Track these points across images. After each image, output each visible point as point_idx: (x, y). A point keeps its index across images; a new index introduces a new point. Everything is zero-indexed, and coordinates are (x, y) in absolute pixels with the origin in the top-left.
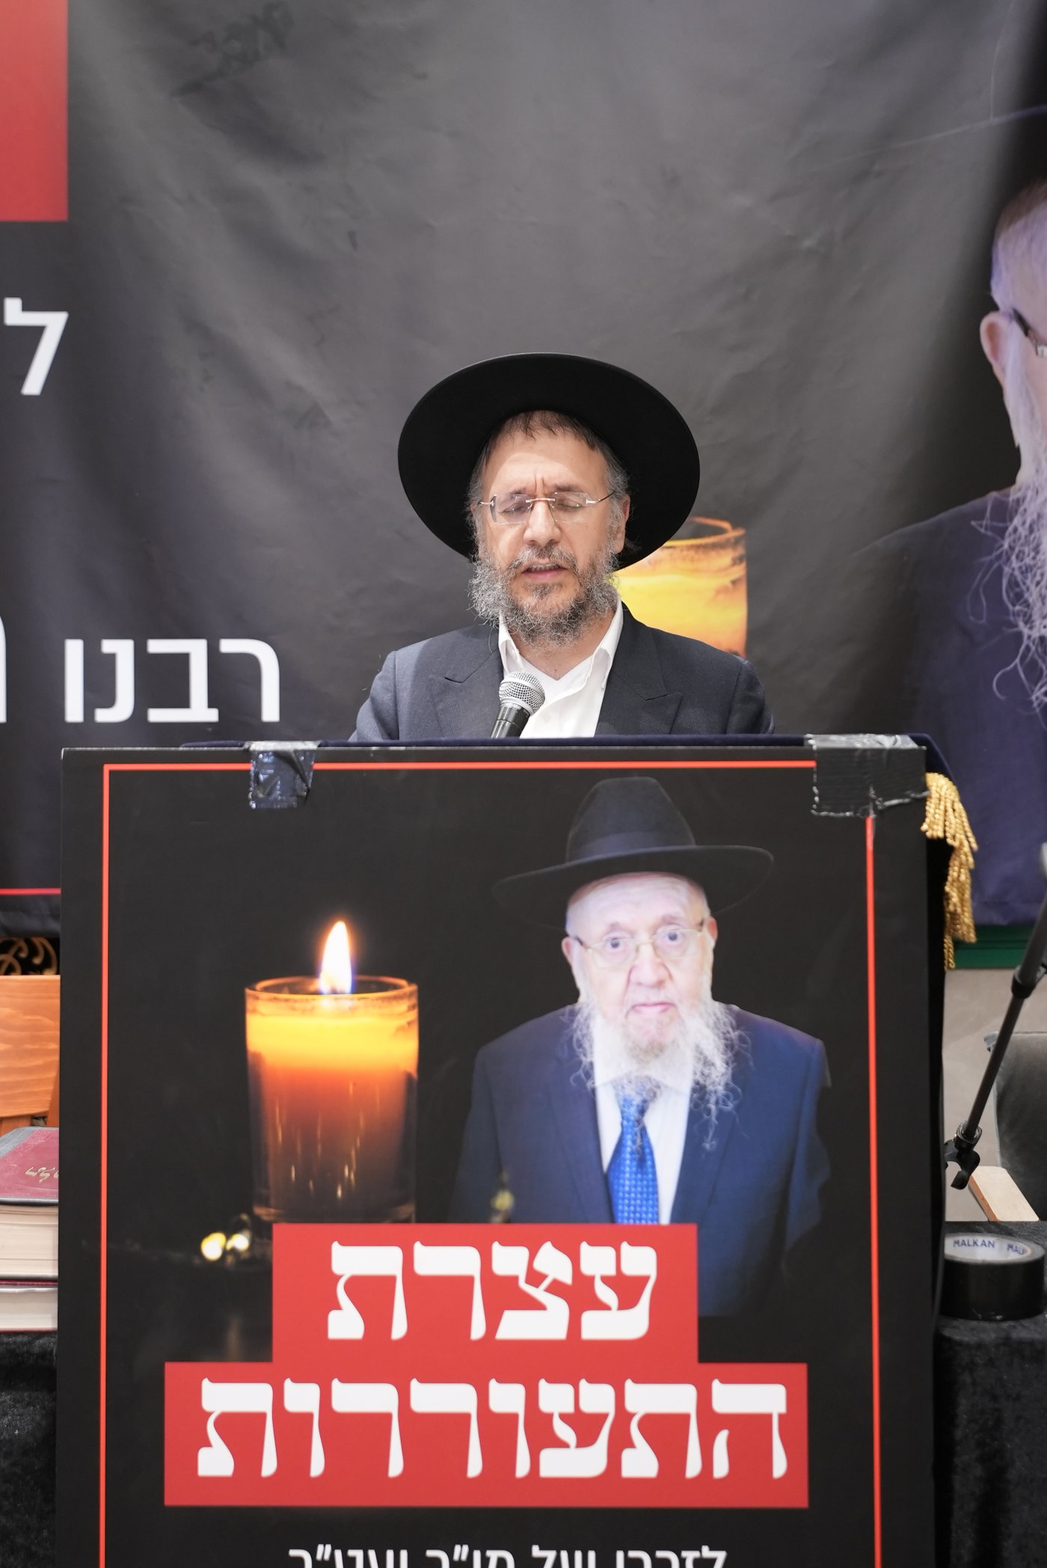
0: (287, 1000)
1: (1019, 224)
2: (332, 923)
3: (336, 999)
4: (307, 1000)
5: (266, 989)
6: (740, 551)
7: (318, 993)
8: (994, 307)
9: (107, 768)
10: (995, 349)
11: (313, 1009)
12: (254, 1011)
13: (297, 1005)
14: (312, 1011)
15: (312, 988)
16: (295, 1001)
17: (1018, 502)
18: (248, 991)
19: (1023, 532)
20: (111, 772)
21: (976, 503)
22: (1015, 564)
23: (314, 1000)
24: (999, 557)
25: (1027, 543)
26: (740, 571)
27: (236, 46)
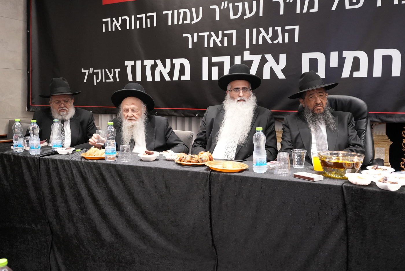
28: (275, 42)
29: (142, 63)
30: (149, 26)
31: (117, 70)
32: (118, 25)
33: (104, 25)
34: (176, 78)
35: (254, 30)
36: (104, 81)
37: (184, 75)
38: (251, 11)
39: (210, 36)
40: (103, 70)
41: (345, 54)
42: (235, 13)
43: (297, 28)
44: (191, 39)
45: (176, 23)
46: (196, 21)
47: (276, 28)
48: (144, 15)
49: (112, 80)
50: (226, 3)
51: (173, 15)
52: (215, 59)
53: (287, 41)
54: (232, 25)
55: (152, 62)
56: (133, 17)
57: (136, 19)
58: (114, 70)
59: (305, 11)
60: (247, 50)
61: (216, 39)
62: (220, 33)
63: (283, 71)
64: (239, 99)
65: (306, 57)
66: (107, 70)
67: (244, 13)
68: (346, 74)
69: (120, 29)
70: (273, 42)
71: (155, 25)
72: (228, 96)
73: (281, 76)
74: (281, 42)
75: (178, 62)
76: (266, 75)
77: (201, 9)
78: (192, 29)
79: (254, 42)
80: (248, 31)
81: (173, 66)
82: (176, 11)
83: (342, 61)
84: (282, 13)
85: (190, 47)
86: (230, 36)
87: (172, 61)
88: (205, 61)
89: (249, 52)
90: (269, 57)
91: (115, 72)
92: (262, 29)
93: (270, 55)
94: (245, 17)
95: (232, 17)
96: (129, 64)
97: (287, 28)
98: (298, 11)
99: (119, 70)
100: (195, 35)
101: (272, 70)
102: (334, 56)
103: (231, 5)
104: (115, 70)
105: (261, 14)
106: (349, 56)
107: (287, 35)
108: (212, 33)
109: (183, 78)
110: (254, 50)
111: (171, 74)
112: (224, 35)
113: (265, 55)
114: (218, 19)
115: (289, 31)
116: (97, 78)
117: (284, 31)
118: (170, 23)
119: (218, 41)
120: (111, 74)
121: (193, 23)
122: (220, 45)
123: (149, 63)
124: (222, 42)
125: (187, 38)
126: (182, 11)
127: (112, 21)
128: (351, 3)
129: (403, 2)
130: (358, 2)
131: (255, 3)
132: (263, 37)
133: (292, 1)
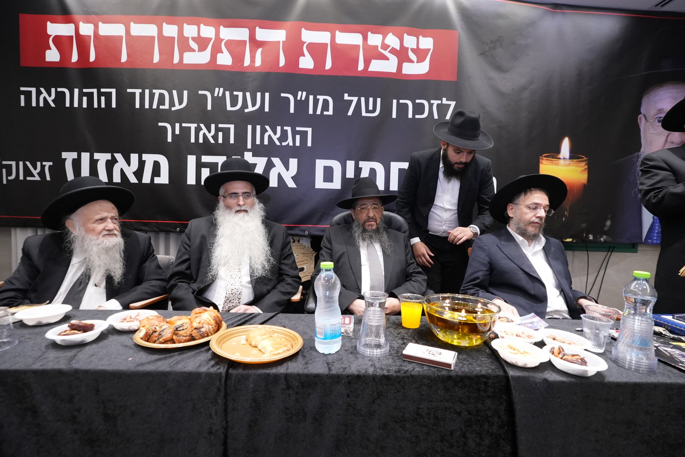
1: (647, 96)
6: (587, 162)
8: (641, 113)
10: (640, 122)
17: (641, 155)
19: (641, 161)
21: (634, 155)
22: (639, 168)
24: (636, 166)
26: (586, 167)
27: (492, 45)
28: (284, 144)
29: (92, 157)
30: (103, 106)
31: (47, 164)
32: (50, 100)
33: (22, 97)
34: (146, 179)
35: (258, 128)
36: (21, 178)
37: (159, 176)
38: (254, 104)
39: (198, 130)
40: (21, 163)
41: (362, 164)
42: (234, 103)
43: (309, 130)
44: (171, 131)
45: (147, 106)
46: (177, 107)
47: (285, 128)
48: (95, 91)
49: (37, 178)
50: (222, 89)
51: (142, 96)
52: (205, 159)
53: (298, 144)
54: (229, 117)
55: (108, 156)
56: (76, 91)
57: (81, 95)
58: (41, 164)
59: (319, 112)
60: (249, 150)
61: (207, 133)
62: (213, 126)
63: (294, 178)
64: (238, 208)
65: (320, 165)
66: (28, 163)
67: (245, 105)
69: (53, 105)
70: (281, 144)
71: (114, 105)
72: (221, 204)
73: (291, 184)
74: (291, 144)
75: (150, 159)
76: (273, 182)
77: (185, 93)
78: (173, 117)
79: (258, 142)
80: (250, 127)
81: (142, 164)
82: (147, 92)
83: (358, 170)
84: (292, 111)
85: (170, 139)
86: (226, 132)
87: (140, 158)
88: (191, 160)
89: (251, 153)
90: (276, 161)
91: (43, 167)
92: (267, 127)
93: (278, 159)
94: (246, 111)
95: (229, 108)
96: (69, 157)
97: (298, 129)
98: (311, 112)
99: (51, 163)
100: (177, 125)
101: (280, 177)
102: (350, 165)
103: (227, 93)
104: (44, 163)
105: (267, 109)
106: (366, 166)
107: (298, 137)
108: (202, 126)
109: (157, 180)
110: (257, 151)
111: (139, 173)
112: (218, 130)
113: (272, 158)
114: (209, 108)
115: (299, 132)
116: (9, 173)
117: (294, 133)
118: (137, 106)
119: (209, 136)
120: (35, 168)
121: (173, 109)
122: (212, 141)
123: (102, 158)
124: (215, 137)
125: (165, 128)
126: (157, 92)
127: (39, 93)
128: (367, 111)
129: (417, 117)
130: (374, 111)
131: (259, 95)
132: (270, 137)
133: (303, 98)
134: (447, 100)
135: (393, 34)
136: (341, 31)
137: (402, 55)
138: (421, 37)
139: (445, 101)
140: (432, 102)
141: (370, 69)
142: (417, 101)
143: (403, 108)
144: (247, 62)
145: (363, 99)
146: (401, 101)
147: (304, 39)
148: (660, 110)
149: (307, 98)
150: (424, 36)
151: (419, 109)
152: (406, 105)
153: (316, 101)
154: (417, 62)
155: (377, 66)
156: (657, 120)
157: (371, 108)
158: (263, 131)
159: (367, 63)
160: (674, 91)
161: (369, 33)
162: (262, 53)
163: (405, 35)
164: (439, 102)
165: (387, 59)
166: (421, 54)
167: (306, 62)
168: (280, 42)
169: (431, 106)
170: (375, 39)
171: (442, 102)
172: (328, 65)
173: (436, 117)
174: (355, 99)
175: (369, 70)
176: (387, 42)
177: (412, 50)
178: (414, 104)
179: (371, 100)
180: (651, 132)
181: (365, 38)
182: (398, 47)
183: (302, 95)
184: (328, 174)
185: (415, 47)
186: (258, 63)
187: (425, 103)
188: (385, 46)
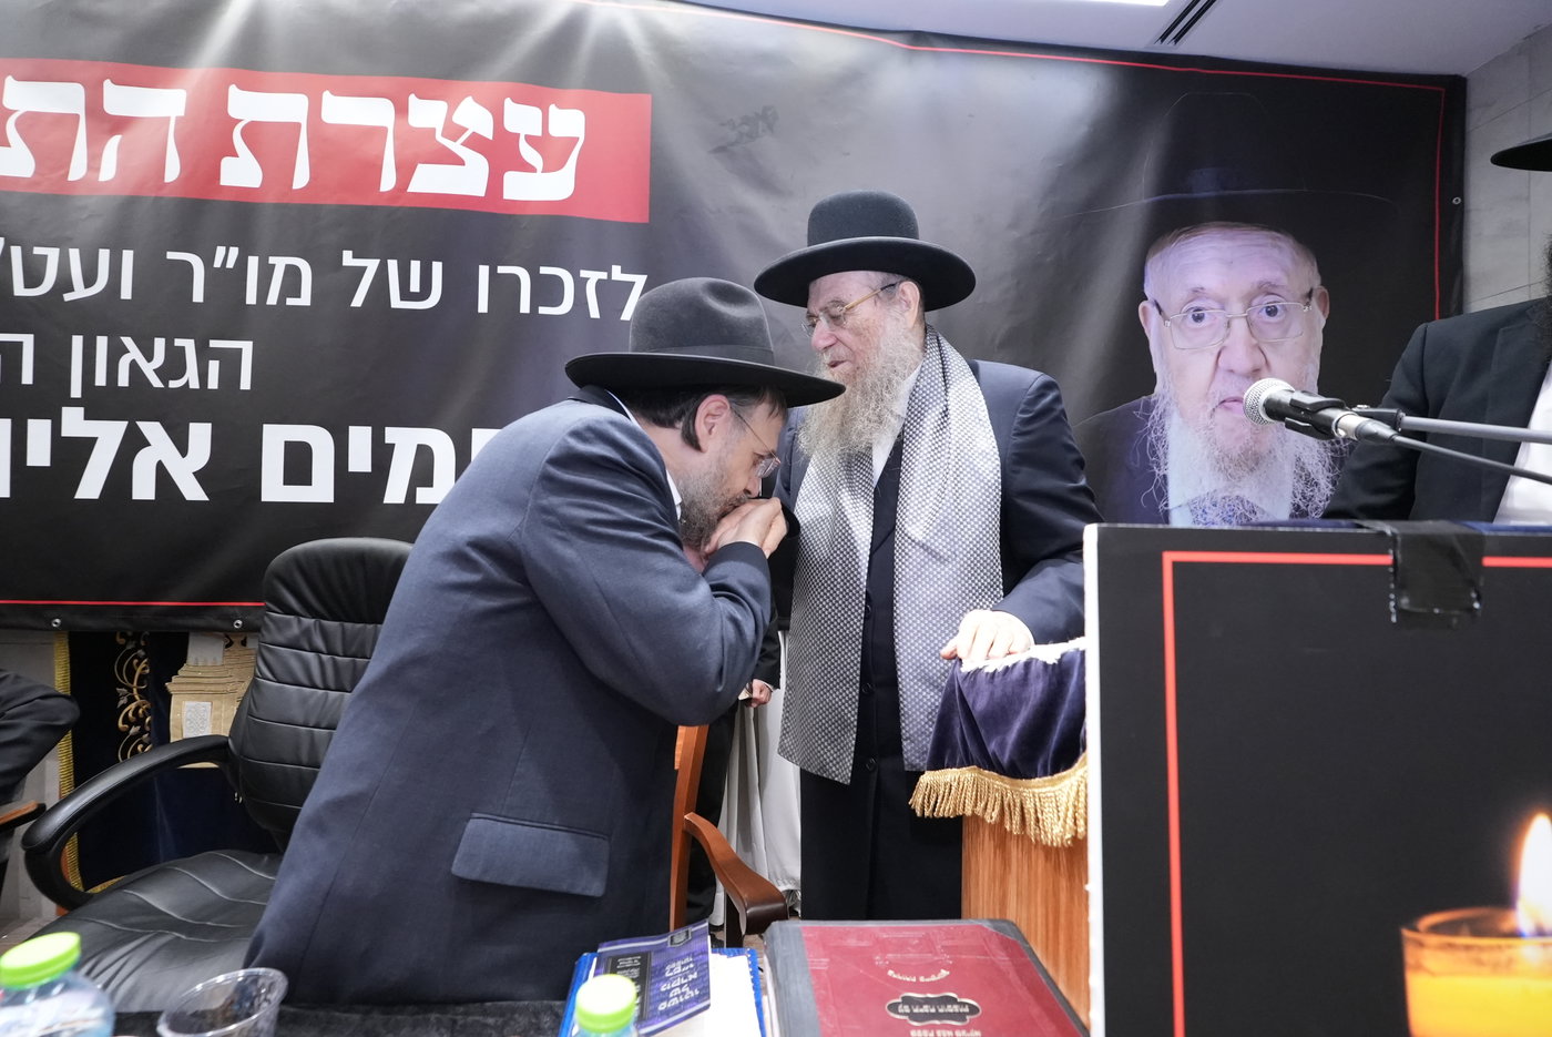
0: (1468, 948)
1: (1158, 255)
2: (1530, 817)
3: (1545, 945)
4: (1499, 947)
5: (1436, 929)
7: (1515, 934)
8: (1146, 299)
9: (1169, 558)
10: (1146, 320)
11: (1510, 961)
12: (1419, 967)
13: (1485, 956)
14: (1506, 967)
15: (1506, 926)
16: (1481, 949)
17: (1155, 402)
18: (1406, 933)
19: (1157, 418)
20: (1176, 565)
21: (1137, 401)
22: (1153, 435)
23: (1509, 947)
24: (1146, 431)
25: (1158, 425)
27: (746, 128)
28: (174, 384)
35: (102, 343)
38: (89, 280)
41: (392, 434)
42: (33, 279)
43: (247, 347)
47: (178, 342)
53: (213, 383)
54: (20, 315)
59: (272, 299)
60: (75, 403)
63: (200, 476)
65: (275, 438)
67: (64, 283)
68: (395, 493)
70: (165, 383)
73: (193, 492)
74: (195, 384)
76: (143, 488)
79: (101, 379)
80: (77, 342)
83: (382, 454)
84: (198, 297)
86: (11, 353)
89: (80, 411)
90: (152, 430)
92: (128, 341)
93: (158, 424)
94: (68, 297)
95: (19, 289)
97: (214, 344)
98: (251, 299)
101: (162, 473)
102: (360, 438)
103: (16, 251)
105: (126, 293)
106: (404, 441)
107: (214, 366)
110: (99, 404)
113: (139, 423)
115: (219, 354)
117: (204, 354)
128: (406, 295)
129: (543, 310)
130: (425, 292)
131: (104, 256)
132: (134, 366)
133: (230, 264)
134: (623, 272)
135: (476, 100)
136: (336, 92)
137: (501, 152)
138: (553, 108)
139: (617, 273)
140: (584, 274)
141: (411, 189)
142: (544, 270)
143: (505, 289)
144: (77, 169)
145: (393, 265)
146: (502, 270)
147: (233, 112)
148: (1195, 291)
149: (242, 264)
150: (560, 107)
151: (547, 291)
152: (516, 279)
153: (266, 273)
154: (544, 171)
155: (430, 180)
156: (1190, 316)
157: (415, 287)
158: (116, 352)
159: (405, 171)
160: (1228, 244)
161: (412, 98)
162: (121, 147)
163: (508, 102)
164: (603, 275)
165: (460, 162)
166: (553, 151)
167: (241, 172)
168: (167, 119)
169: (580, 285)
170: (427, 114)
171: (610, 275)
172: (301, 178)
173: (594, 313)
174: (372, 265)
175: (409, 190)
176: (459, 118)
177: (530, 139)
178: (535, 277)
179: (415, 266)
180: (1180, 344)
181: (402, 110)
182: (488, 133)
183: (226, 256)
184: (298, 465)
185: (538, 132)
186: (108, 171)
187: (566, 276)
188: (453, 131)
